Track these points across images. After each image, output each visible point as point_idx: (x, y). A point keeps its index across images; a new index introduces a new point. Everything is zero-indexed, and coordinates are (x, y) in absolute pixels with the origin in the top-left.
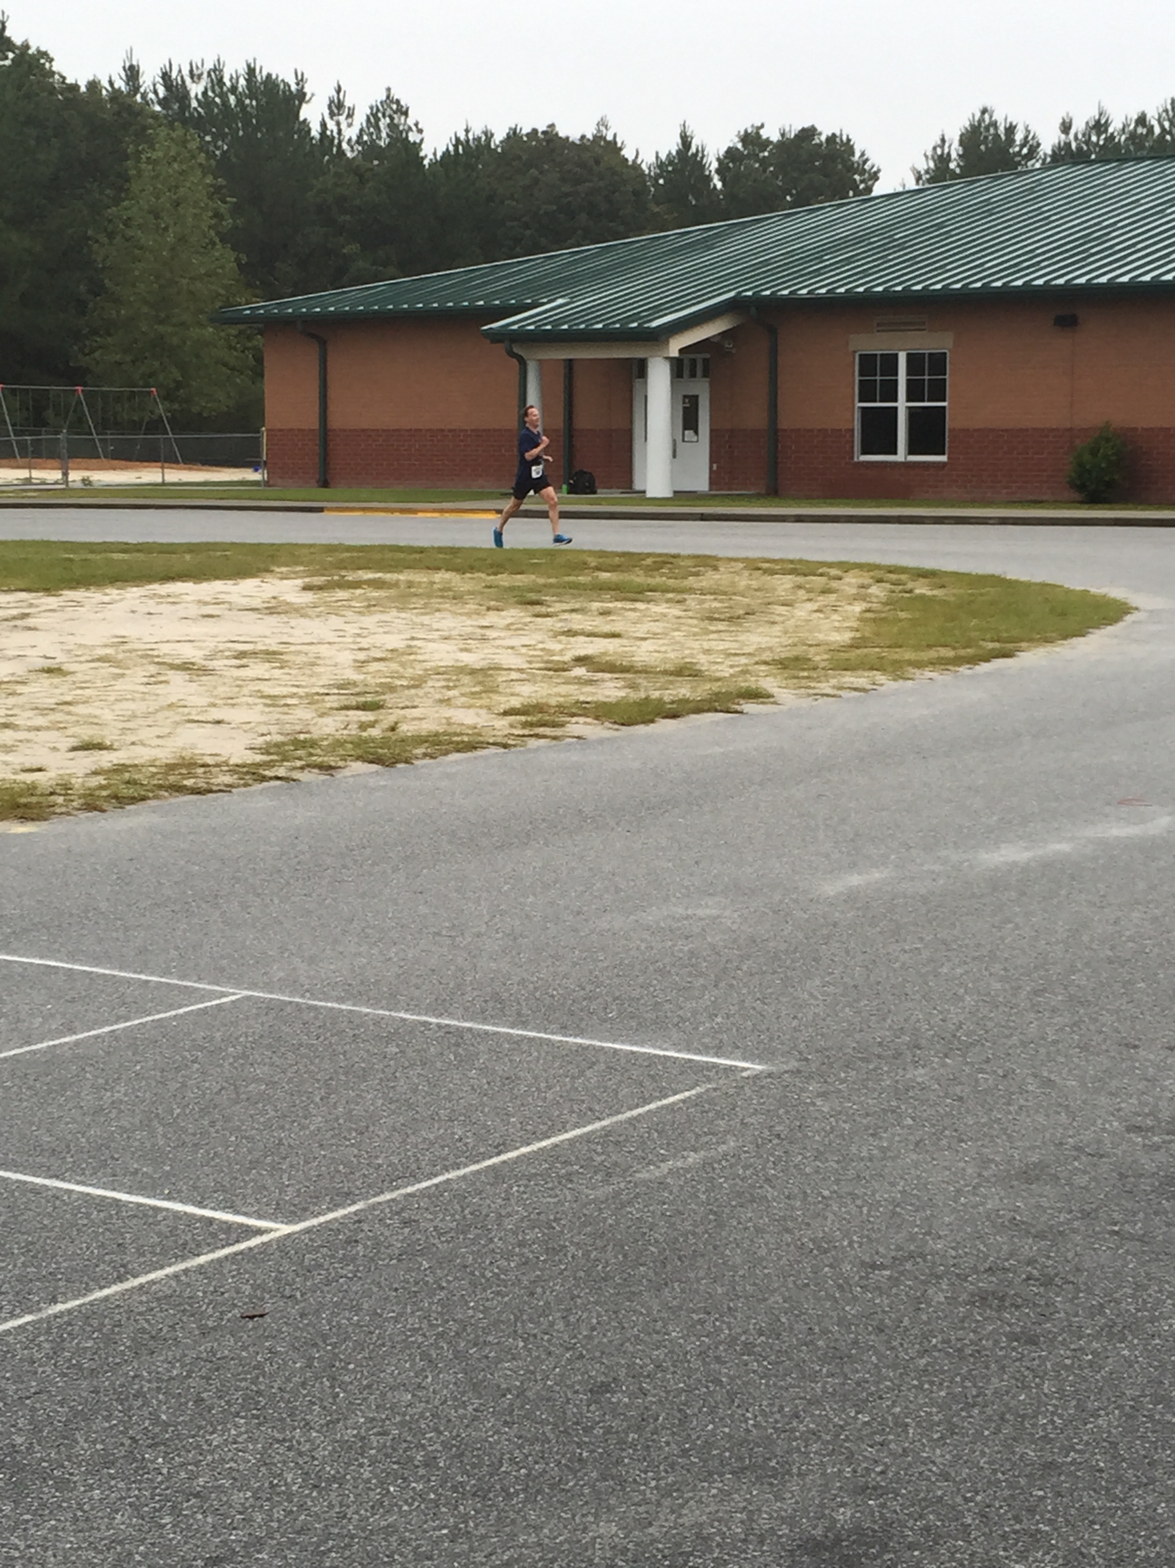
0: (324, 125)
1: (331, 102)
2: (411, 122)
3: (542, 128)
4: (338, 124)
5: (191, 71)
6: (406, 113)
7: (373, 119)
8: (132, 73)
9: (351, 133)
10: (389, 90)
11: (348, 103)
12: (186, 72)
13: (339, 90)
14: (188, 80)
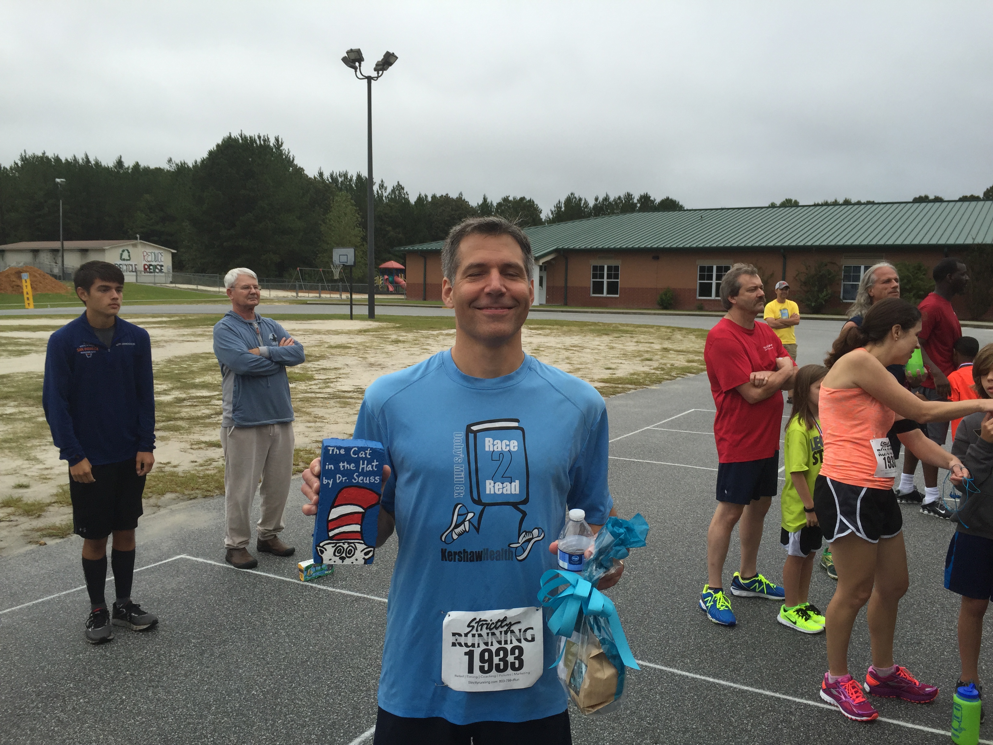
0: (377, 191)
1: (380, 185)
2: (405, 192)
3: (444, 195)
4: (382, 192)
5: (339, 175)
6: (403, 189)
7: (393, 191)
8: (321, 174)
9: (385, 194)
10: (398, 182)
11: (385, 185)
12: (338, 174)
13: (382, 181)
14: (338, 177)
